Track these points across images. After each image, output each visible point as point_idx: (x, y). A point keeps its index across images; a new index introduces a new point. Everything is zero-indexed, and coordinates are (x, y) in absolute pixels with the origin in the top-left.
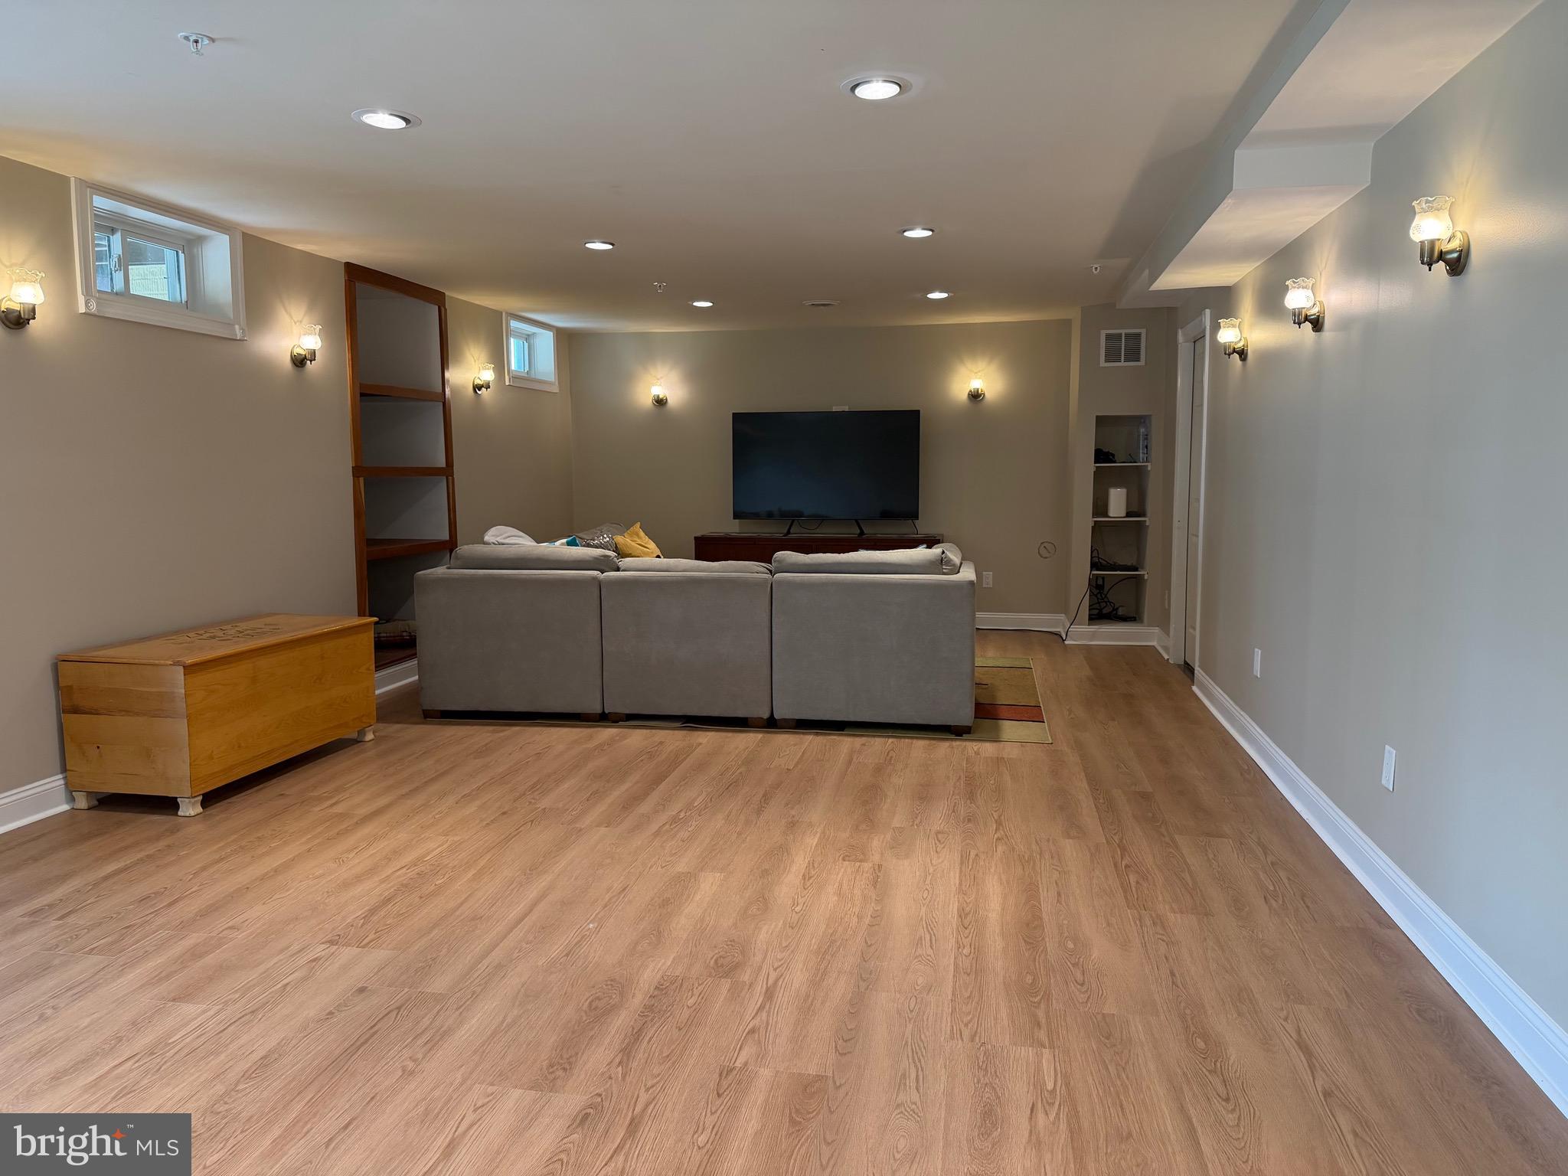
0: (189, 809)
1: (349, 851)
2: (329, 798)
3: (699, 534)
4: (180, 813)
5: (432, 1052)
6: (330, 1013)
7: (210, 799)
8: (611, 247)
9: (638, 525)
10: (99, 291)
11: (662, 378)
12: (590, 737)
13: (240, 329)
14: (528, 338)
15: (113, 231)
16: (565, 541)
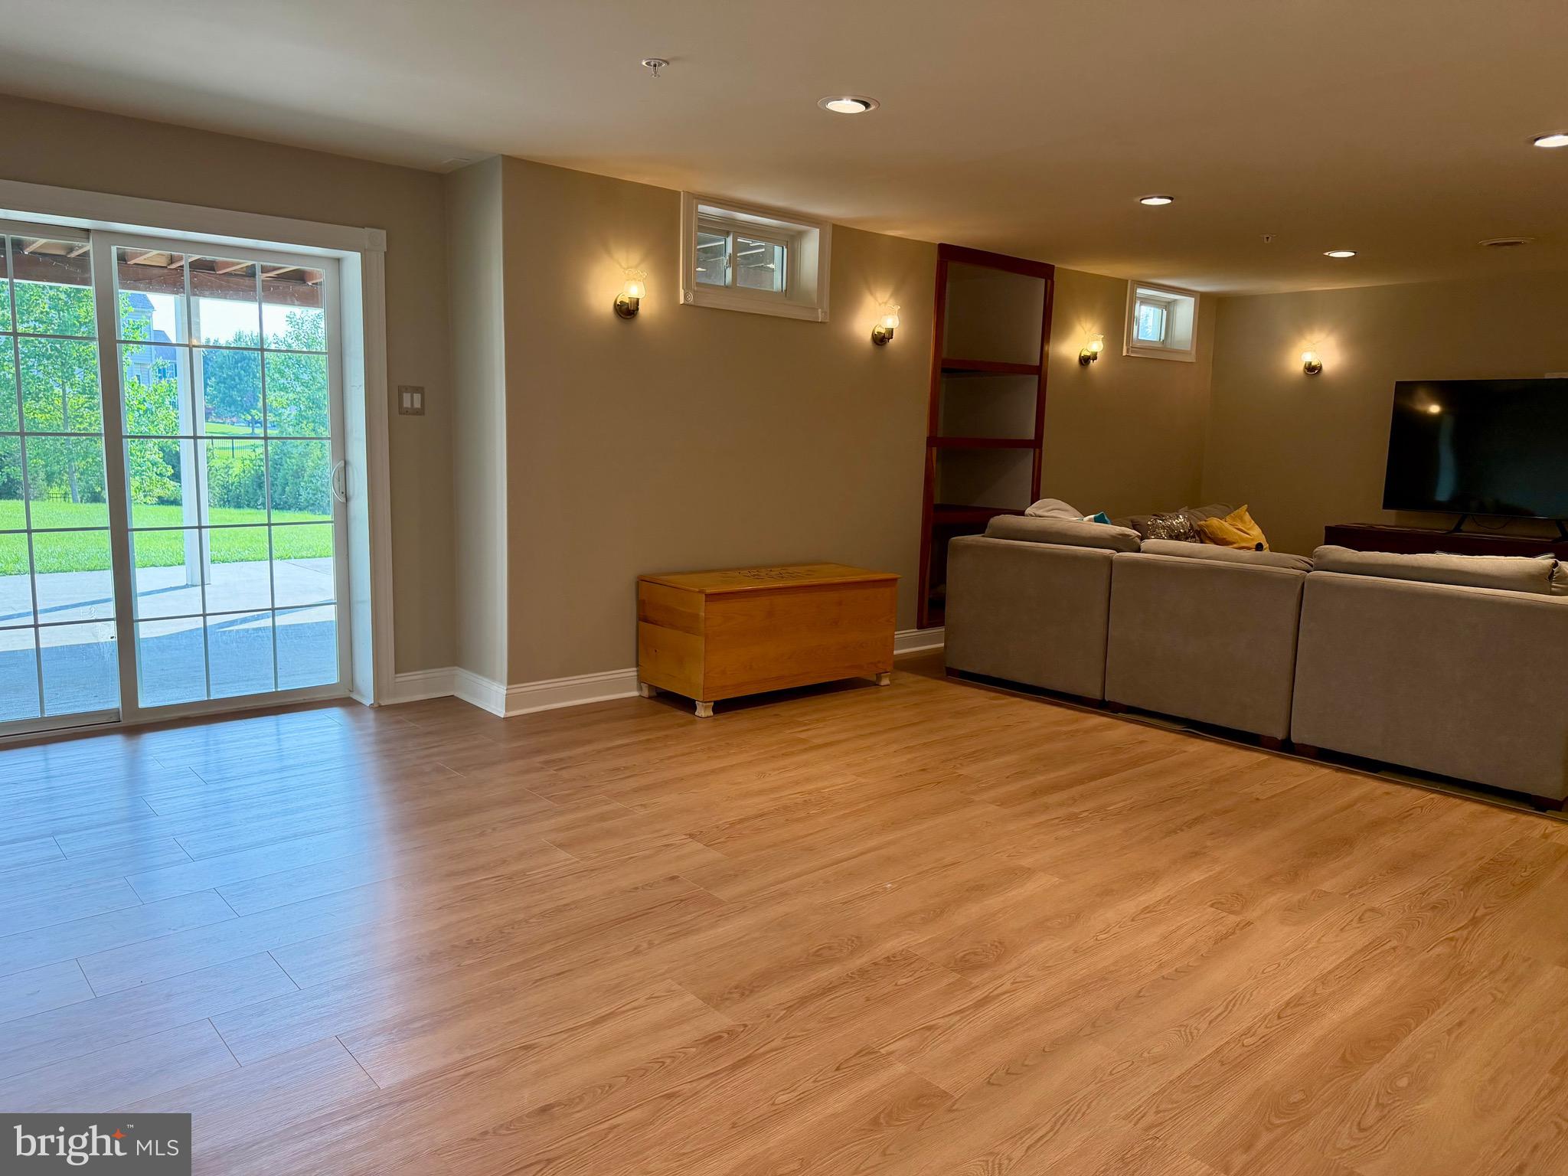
0: (703, 711)
1: (774, 770)
2: (805, 725)
3: (1332, 524)
4: (696, 713)
5: (667, 943)
6: (637, 888)
7: (721, 707)
8: (1169, 201)
9: (1245, 507)
10: (698, 284)
11: (1317, 342)
12: (1076, 721)
13: (822, 312)
14: (1168, 306)
15: (728, 233)
16: (1093, 516)
